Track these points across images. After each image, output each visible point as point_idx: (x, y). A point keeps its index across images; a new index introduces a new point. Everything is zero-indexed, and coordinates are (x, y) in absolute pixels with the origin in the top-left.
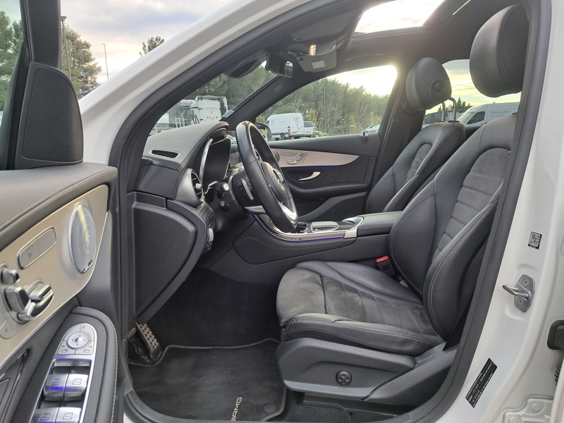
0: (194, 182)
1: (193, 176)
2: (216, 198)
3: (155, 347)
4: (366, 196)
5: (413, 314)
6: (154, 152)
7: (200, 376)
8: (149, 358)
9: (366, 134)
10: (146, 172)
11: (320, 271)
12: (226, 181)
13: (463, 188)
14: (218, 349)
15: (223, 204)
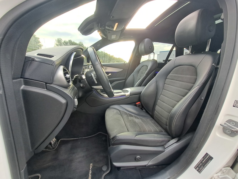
0: (65, 74)
1: (64, 70)
2: (78, 82)
3: (54, 141)
4: (125, 82)
5: (152, 123)
6: (38, 54)
7: (74, 153)
8: (52, 146)
9: (125, 63)
10: (29, 66)
11: (118, 109)
12: (83, 74)
13: (167, 80)
14: (81, 139)
15: (82, 85)
